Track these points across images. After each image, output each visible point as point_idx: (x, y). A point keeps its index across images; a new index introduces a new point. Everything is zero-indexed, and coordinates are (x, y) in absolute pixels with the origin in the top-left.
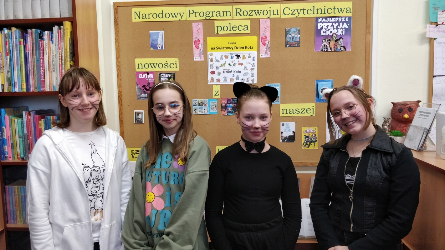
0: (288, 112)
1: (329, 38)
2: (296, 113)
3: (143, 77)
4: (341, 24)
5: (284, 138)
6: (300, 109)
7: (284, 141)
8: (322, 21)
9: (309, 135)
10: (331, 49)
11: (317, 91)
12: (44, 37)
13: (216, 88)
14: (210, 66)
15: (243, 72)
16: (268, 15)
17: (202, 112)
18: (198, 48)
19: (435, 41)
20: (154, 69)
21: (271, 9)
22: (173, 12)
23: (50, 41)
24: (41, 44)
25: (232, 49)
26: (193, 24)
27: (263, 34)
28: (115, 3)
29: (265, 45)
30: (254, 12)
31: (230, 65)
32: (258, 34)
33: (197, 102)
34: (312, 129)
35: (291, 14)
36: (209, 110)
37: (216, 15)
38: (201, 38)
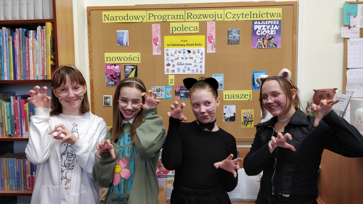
0: (230, 97)
1: (263, 37)
2: (236, 98)
3: (111, 68)
4: (272, 26)
5: (226, 118)
6: (240, 95)
7: (227, 121)
8: (257, 23)
9: (247, 116)
10: (265, 46)
11: (253, 80)
12: (29, 35)
13: (171, 77)
14: (166, 59)
15: (194, 64)
16: (214, 19)
17: (159, 97)
18: (156, 44)
19: (348, 41)
20: (120, 62)
21: (216, 14)
22: (136, 15)
23: (34, 38)
24: (26, 41)
25: (185, 46)
26: (152, 25)
27: (210, 34)
28: (88, 8)
29: (211, 43)
30: (202, 16)
31: (183, 58)
32: (205, 34)
33: (155, 88)
34: (249, 111)
35: (233, 18)
36: (166, 96)
37: (171, 18)
38: (159, 36)
